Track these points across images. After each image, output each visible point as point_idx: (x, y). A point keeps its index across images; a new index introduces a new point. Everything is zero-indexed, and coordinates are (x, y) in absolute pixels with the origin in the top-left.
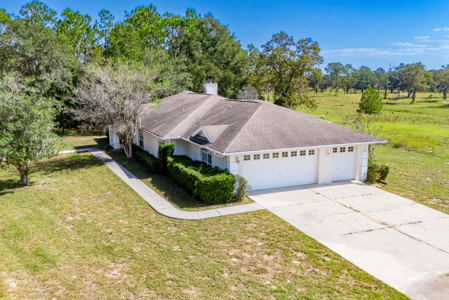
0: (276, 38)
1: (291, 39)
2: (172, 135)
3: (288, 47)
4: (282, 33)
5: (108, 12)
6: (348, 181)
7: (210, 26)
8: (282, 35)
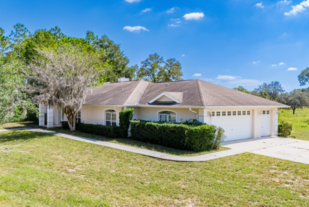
0: (151, 58)
1: (161, 59)
2: (128, 103)
3: (159, 64)
4: (156, 55)
5: (22, 26)
6: (269, 136)
7: (107, 43)
8: (156, 56)
